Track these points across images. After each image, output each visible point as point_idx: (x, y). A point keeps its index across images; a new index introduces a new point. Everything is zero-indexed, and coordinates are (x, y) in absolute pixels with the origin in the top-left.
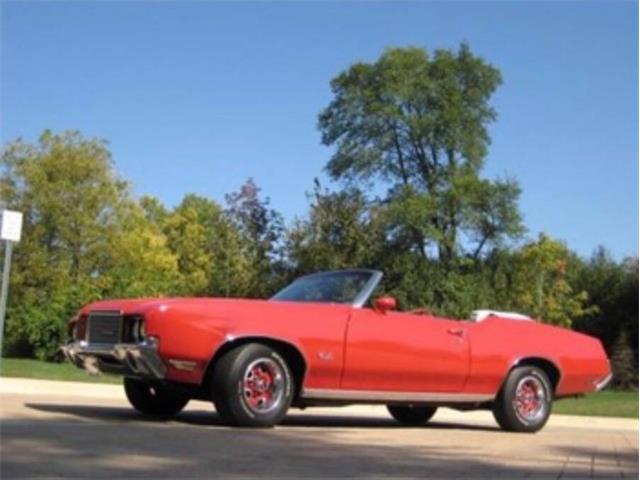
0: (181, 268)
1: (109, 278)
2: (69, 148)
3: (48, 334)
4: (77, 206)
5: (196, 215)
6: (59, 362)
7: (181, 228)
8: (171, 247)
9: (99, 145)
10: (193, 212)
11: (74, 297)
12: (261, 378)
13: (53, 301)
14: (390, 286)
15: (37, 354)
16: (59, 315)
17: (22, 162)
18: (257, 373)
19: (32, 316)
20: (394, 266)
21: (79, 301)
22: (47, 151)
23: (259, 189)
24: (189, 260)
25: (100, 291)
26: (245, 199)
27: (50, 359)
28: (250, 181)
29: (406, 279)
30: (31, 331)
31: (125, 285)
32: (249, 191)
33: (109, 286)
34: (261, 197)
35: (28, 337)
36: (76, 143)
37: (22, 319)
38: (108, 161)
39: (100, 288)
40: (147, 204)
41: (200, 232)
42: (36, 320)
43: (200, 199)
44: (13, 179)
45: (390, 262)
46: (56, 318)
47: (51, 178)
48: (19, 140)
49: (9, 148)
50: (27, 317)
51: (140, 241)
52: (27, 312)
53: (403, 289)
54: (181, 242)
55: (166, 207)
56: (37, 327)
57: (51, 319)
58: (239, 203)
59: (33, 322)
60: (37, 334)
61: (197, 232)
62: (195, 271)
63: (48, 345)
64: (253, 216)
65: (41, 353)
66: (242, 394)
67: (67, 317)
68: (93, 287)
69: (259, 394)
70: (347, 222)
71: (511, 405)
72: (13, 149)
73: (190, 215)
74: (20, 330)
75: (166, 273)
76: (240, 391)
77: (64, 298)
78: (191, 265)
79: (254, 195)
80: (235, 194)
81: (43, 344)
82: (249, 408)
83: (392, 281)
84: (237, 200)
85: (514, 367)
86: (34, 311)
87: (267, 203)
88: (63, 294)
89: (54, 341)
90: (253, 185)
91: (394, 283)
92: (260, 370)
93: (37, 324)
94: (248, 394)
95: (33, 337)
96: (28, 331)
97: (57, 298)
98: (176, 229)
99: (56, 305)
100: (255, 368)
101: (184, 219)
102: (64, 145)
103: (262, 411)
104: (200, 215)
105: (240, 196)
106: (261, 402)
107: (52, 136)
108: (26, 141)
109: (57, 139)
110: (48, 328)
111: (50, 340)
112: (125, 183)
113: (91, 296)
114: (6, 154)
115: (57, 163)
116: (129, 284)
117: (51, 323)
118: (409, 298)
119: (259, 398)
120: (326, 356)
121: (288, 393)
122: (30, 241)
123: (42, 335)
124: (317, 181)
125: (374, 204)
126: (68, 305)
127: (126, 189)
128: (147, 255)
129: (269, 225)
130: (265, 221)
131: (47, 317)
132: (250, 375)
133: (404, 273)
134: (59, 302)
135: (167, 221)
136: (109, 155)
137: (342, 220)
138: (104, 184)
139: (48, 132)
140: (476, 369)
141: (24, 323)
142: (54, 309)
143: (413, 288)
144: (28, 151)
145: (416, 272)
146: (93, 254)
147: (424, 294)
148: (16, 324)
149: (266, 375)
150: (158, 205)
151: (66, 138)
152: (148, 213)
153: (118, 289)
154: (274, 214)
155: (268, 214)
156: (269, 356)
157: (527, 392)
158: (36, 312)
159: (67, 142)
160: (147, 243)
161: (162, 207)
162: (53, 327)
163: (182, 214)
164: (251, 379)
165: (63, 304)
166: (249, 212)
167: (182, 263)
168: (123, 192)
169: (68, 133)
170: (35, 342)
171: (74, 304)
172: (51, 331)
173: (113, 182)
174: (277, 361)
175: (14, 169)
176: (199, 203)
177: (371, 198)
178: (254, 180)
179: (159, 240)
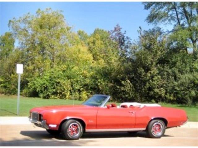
0: (94, 59)
1: (65, 66)
2: (48, 15)
3: (43, 88)
4: (52, 37)
5: (99, 37)
6: (48, 98)
7: (94, 43)
8: (90, 50)
9: (59, 13)
10: (98, 36)
11: (52, 73)
12: (74, 128)
13: (45, 75)
14: (172, 67)
15: (40, 96)
16: (47, 81)
17: (30, 23)
18: (73, 127)
19: (37, 81)
20: (173, 59)
21: (54, 75)
22: (40, 17)
23: (121, 28)
24: (97, 55)
25: (62, 71)
26: (116, 32)
27: (44, 98)
28: (118, 25)
29: (178, 64)
30: (37, 87)
31: (71, 68)
32: (117, 29)
33: (65, 69)
34: (122, 31)
35: (36, 89)
36: (50, 13)
37: (34, 83)
38: (63, 19)
39: (62, 70)
40: (80, 33)
41: (101, 44)
42: (39, 83)
43: (101, 30)
44: (27, 29)
45: (171, 57)
46: (46, 82)
47: (41, 27)
48: (28, 13)
49: (25, 17)
50: (35, 82)
51: (77, 50)
52: (35, 80)
53: (177, 67)
54: (94, 48)
55: (87, 34)
56: (39, 86)
57: (44, 82)
58: (114, 34)
59: (37, 84)
60: (39, 88)
61: (100, 44)
62: (100, 59)
63: (44, 92)
64: (119, 39)
65: (41, 95)
66: (68, 132)
67: (50, 81)
68: (59, 69)
69: (74, 132)
70: (152, 43)
71: (150, 131)
72: (26, 17)
73: (97, 37)
74: (33, 87)
75: (88, 61)
76: (67, 132)
77: (48, 74)
78: (98, 57)
79: (120, 30)
80: (112, 31)
81: (42, 92)
82: (70, 135)
83: (172, 64)
84: (112, 33)
85: (152, 120)
86: (38, 79)
87: (125, 33)
88: (48, 72)
89: (46, 91)
90: (119, 27)
91: (173, 65)
92: (74, 126)
93: (39, 84)
94: (70, 132)
95: (38, 90)
96: (36, 87)
97: (46, 74)
98: (92, 43)
99: (46, 77)
100: (72, 125)
101: (95, 39)
102: (46, 14)
103: (74, 136)
104: (101, 37)
105: (114, 31)
106: (74, 134)
107: (41, 11)
108: (31, 14)
109: (43, 12)
110: (43, 86)
111: (44, 90)
112: (70, 28)
113: (58, 73)
114: (24, 19)
115: (43, 21)
116: (73, 68)
117: (44, 84)
118: (179, 71)
119: (74, 133)
120: (91, 122)
121: (81, 131)
122: (35, 53)
123: (41, 88)
124: (140, 28)
125: (166, 33)
126: (50, 77)
127: (71, 30)
128: (80, 56)
129: (126, 42)
130: (124, 41)
131: (43, 82)
132: (71, 127)
133: (177, 61)
134: (47, 76)
135: (88, 40)
136: (63, 17)
137: (151, 42)
138: (62, 29)
139: (39, 10)
140: (138, 122)
141: (34, 85)
142: (45, 79)
143: (180, 67)
144: (32, 17)
145: (182, 61)
146: (59, 56)
147: (185, 69)
148: (31, 84)
149: (75, 127)
150: (85, 33)
151: (46, 11)
152: (81, 37)
153: (69, 70)
154: (128, 38)
155: (125, 38)
156: (75, 122)
157: (157, 127)
158: (39, 80)
159: (46, 13)
160: (79, 51)
161: (86, 34)
162: (45, 85)
163: (94, 37)
164: (71, 128)
165: (48, 76)
166: (118, 38)
167: (95, 56)
168: (69, 31)
169: (47, 9)
170: (39, 91)
171: (52, 77)
172: (44, 87)
173: (65, 27)
174: (78, 123)
175: (27, 25)
176: (101, 32)
177: (165, 31)
178: (119, 25)
179: (84, 49)
